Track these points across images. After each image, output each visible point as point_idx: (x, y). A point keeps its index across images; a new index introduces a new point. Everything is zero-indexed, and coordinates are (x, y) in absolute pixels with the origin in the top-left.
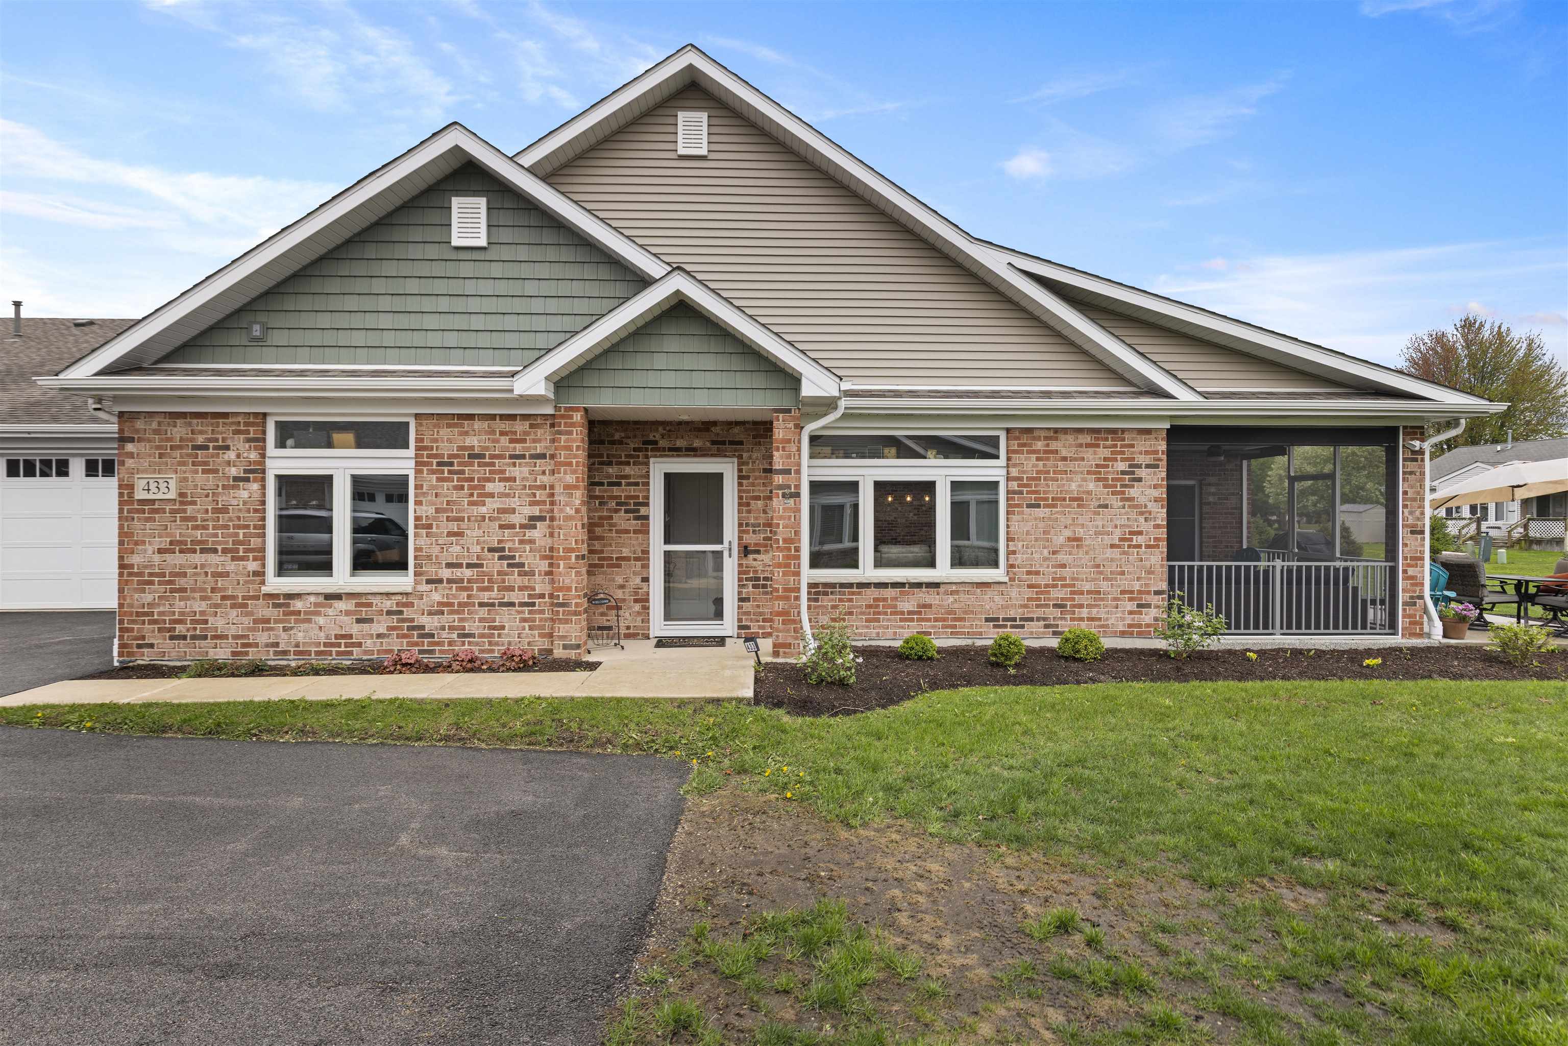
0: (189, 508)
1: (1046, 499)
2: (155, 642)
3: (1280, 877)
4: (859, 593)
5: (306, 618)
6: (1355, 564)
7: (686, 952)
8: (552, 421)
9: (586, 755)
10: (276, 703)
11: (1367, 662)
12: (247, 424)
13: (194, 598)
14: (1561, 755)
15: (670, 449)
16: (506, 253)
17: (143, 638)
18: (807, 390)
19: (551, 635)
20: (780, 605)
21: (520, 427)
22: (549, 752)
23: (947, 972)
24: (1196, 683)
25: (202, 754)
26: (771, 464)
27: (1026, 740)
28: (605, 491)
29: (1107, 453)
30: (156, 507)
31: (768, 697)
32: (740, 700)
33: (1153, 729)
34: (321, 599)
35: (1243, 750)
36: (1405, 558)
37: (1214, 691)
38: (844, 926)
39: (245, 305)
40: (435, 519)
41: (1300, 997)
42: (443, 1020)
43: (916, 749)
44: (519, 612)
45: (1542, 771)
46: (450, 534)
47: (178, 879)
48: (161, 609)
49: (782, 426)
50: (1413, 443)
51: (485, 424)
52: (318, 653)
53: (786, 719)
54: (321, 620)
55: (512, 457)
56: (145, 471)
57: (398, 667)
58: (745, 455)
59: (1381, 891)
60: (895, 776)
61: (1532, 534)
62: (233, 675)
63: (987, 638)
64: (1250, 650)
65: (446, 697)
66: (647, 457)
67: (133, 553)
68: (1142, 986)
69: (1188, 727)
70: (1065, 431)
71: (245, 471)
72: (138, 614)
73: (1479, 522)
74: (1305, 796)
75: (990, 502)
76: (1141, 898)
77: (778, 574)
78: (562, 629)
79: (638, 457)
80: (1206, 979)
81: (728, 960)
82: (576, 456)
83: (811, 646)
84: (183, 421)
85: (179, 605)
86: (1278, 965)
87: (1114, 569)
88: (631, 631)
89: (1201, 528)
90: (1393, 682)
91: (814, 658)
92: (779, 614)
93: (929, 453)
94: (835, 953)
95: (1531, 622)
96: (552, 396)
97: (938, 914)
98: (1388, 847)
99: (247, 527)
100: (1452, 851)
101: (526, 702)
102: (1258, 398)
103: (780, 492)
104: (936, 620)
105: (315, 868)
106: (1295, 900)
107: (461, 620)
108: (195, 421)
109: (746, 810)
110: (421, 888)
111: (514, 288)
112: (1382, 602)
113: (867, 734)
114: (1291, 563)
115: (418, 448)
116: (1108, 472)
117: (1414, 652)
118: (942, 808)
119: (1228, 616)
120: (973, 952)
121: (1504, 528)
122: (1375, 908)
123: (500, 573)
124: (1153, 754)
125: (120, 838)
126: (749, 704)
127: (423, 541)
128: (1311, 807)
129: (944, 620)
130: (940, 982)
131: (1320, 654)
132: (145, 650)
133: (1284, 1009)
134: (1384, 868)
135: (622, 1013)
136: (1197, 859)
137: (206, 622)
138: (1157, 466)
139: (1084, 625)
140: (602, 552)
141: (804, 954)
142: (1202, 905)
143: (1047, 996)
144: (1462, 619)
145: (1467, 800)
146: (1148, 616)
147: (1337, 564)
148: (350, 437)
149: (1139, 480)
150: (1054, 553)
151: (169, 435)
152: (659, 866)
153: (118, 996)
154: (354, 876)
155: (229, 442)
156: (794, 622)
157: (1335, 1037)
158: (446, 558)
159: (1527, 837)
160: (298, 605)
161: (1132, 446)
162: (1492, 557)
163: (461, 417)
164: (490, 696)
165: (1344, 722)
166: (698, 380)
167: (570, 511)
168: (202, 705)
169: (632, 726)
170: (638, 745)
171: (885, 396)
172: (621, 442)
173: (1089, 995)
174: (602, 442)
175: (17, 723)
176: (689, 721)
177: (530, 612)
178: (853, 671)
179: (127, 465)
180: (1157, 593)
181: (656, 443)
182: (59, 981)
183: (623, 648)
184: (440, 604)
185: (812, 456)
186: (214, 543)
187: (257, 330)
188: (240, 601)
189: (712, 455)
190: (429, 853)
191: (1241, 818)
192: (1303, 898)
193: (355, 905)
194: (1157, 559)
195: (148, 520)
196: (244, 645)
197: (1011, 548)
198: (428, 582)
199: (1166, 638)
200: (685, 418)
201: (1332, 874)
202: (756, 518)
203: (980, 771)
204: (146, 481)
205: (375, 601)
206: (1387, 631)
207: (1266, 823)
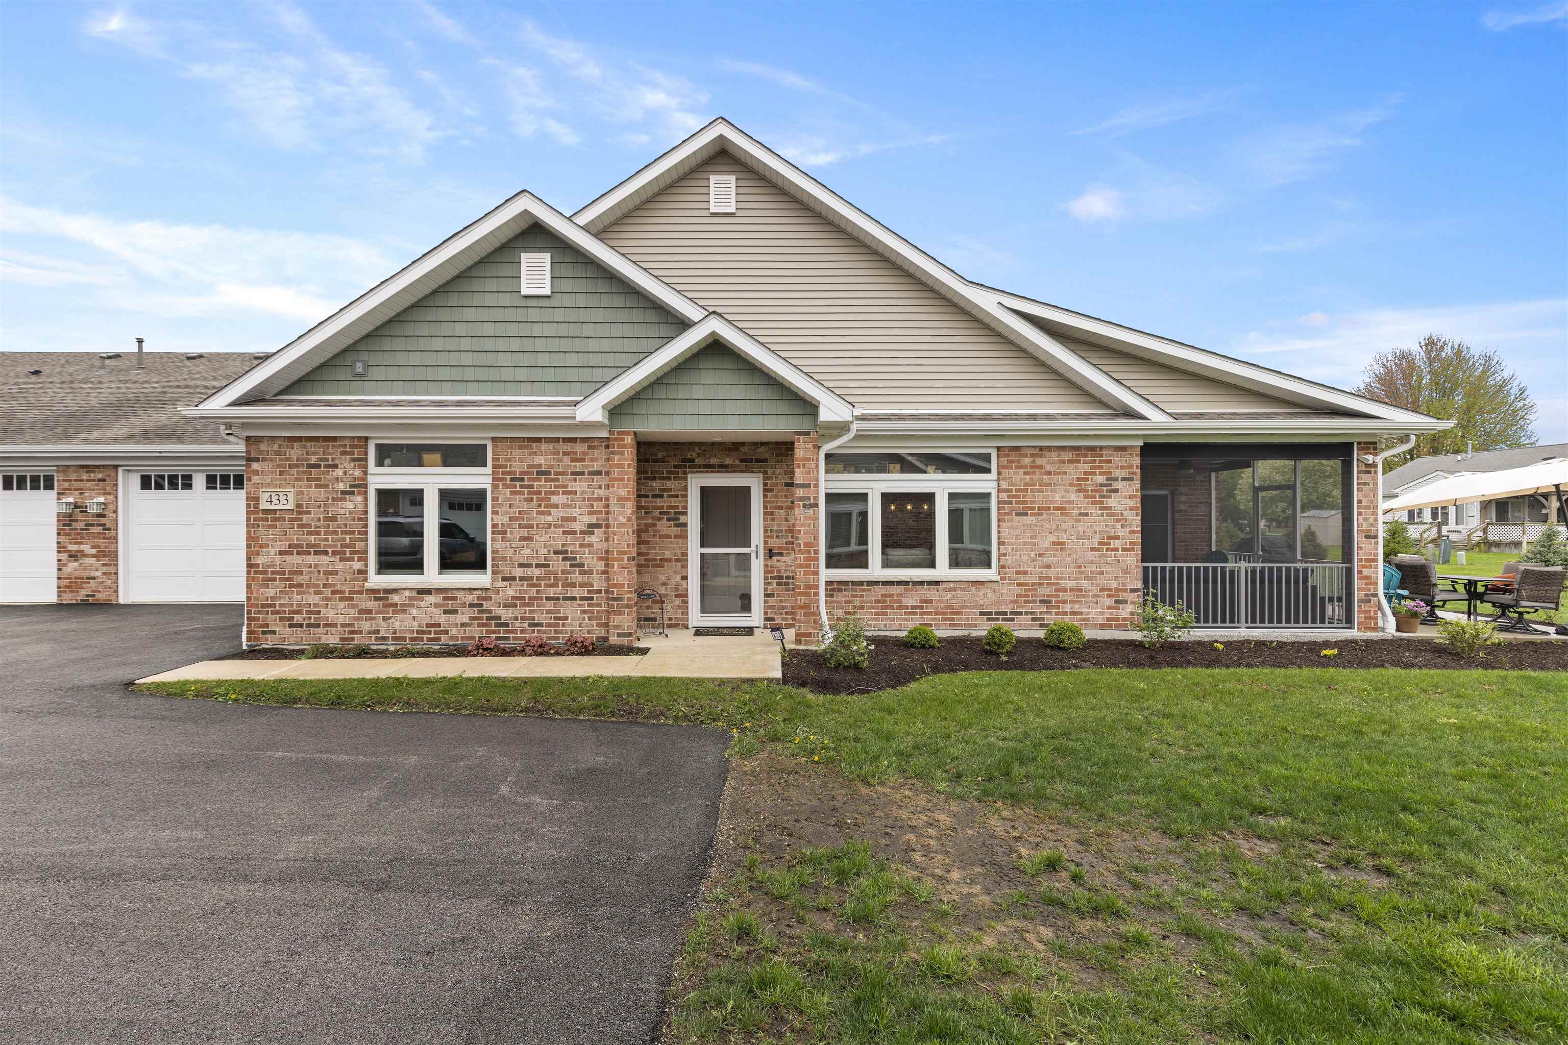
0: (305, 517)
1: (1033, 508)
2: (277, 629)
3: (1239, 831)
4: (869, 590)
5: (402, 609)
6: (1315, 565)
7: (742, 878)
8: (607, 443)
9: (644, 724)
10: (383, 680)
11: (1324, 652)
12: (352, 446)
13: (309, 593)
14: (1498, 734)
15: (706, 466)
16: (568, 301)
17: (267, 625)
18: (825, 416)
19: (607, 625)
20: (801, 600)
21: (580, 448)
22: (612, 722)
23: (956, 898)
24: (1168, 670)
25: (329, 721)
26: (792, 478)
27: (1018, 716)
28: (650, 502)
29: (1087, 468)
30: (277, 516)
31: (794, 678)
32: (771, 680)
33: (1129, 708)
34: (414, 594)
35: (1209, 727)
36: (1360, 560)
37: (1184, 676)
38: (870, 861)
39: (350, 346)
40: (509, 526)
41: (1252, 924)
42: (556, 924)
43: (923, 722)
44: (580, 605)
45: (1479, 748)
46: (521, 539)
47: (330, 817)
48: (282, 602)
49: (803, 447)
50: (1366, 457)
51: (551, 446)
52: (412, 639)
53: (810, 696)
54: (414, 612)
55: (573, 473)
56: (268, 486)
57: (481, 651)
58: (769, 471)
59: (1327, 844)
60: (905, 745)
61: (1491, 537)
62: (343, 657)
63: (982, 628)
64: (1217, 642)
65: (524, 675)
66: (685, 473)
67: (258, 554)
68: (1118, 912)
69: (1160, 706)
70: (1049, 448)
71: (351, 486)
72: (263, 606)
73: (1439, 526)
74: (1263, 766)
75: (982, 509)
76: (1118, 845)
77: (800, 574)
78: (616, 620)
79: (678, 473)
80: (1172, 908)
81: (776, 885)
82: (627, 473)
83: (830, 635)
84: (299, 444)
85: (297, 598)
86: (1234, 898)
87: (1094, 569)
88: (673, 622)
89: (1173, 533)
90: (1347, 671)
91: (833, 645)
92: (801, 607)
93: (929, 468)
94: (863, 881)
95: (1479, 618)
96: (607, 422)
97: (947, 853)
98: (1334, 808)
99: (353, 533)
100: (1392, 812)
101: (591, 680)
102: (1223, 418)
103: (801, 503)
104: (936, 613)
105: (437, 810)
106: (1251, 849)
107: (531, 612)
108: (309, 444)
109: (782, 771)
110: (524, 827)
111: (574, 330)
112: (1340, 599)
113: (880, 710)
114: (1255, 565)
115: (494, 467)
116: (1088, 485)
117: (1368, 643)
118: (946, 771)
119: (1197, 611)
120: (977, 883)
121: (1464, 531)
122: (1320, 857)
123: (563, 572)
124: (1129, 729)
125: (277, 786)
126: (778, 684)
127: (499, 545)
128: (1268, 774)
129: (943, 613)
130: (950, 905)
131: (1282, 645)
132: (269, 636)
133: (1238, 931)
134: (1330, 826)
135: (696, 922)
136: (1166, 815)
137: (319, 612)
138: (1131, 479)
139: (1067, 619)
140: (648, 554)
141: (837, 882)
142: (1170, 852)
143: (1040, 918)
144: (1415, 615)
145: (1408, 770)
146: (1125, 611)
147: (1298, 565)
148: (437, 457)
149: (1116, 491)
150: (1040, 555)
151: (288, 456)
152: (713, 813)
153: (301, 903)
154: (468, 818)
155: (338, 462)
156: (814, 614)
157: (1280, 953)
158: (518, 559)
159: (1460, 802)
160: (395, 598)
161: (1110, 461)
162: (1452, 559)
163: (530, 439)
164: (561, 675)
165: (1301, 704)
166: (730, 407)
167: (622, 520)
168: (324, 682)
169: (681, 701)
170: (686, 717)
171: (890, 420)
172: (663, 461)
173: (1075, 918)
174: (647, 461)
175: (175, 695)
176: (728, 697)
177: (589, 605)
178: (866, 656)
179: (253, 481)
180: (1133, 590)
181: (693, 460)
182: (254, 891)
183: (667, 636)
184: (513, 598)
185: (827, 472)
186: (325, 546)
187: (359, 367)
188: (347, 595)
189: (742, 471)
190: (526, 800)
191: (1205, 782)
192: (1258, 848)
193: (473, 839)
194: (1133, 561)
195: (270, 527)
196: (351, 632)
197: (1002, 551)
198: (504, 579)
199: (1141, 630)
200: (719, 439)
201: (1284, 829)
202: (779, 525)
203: (978, 740)
204: (269, 494)
205: (459, 595)
206: (1344, 625)
207: (1229, 787)
